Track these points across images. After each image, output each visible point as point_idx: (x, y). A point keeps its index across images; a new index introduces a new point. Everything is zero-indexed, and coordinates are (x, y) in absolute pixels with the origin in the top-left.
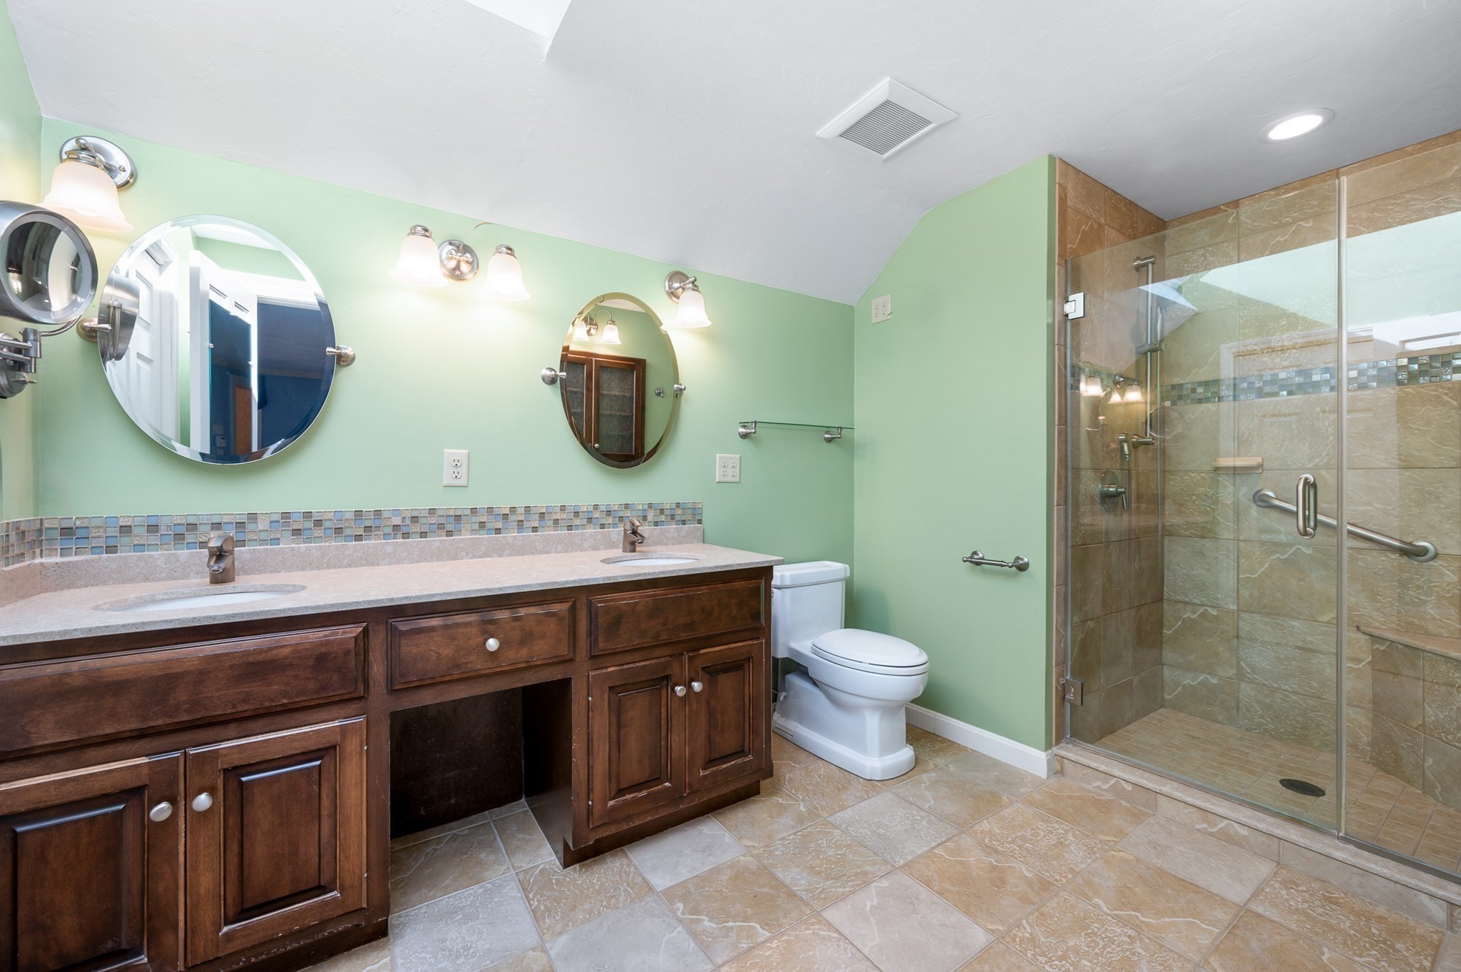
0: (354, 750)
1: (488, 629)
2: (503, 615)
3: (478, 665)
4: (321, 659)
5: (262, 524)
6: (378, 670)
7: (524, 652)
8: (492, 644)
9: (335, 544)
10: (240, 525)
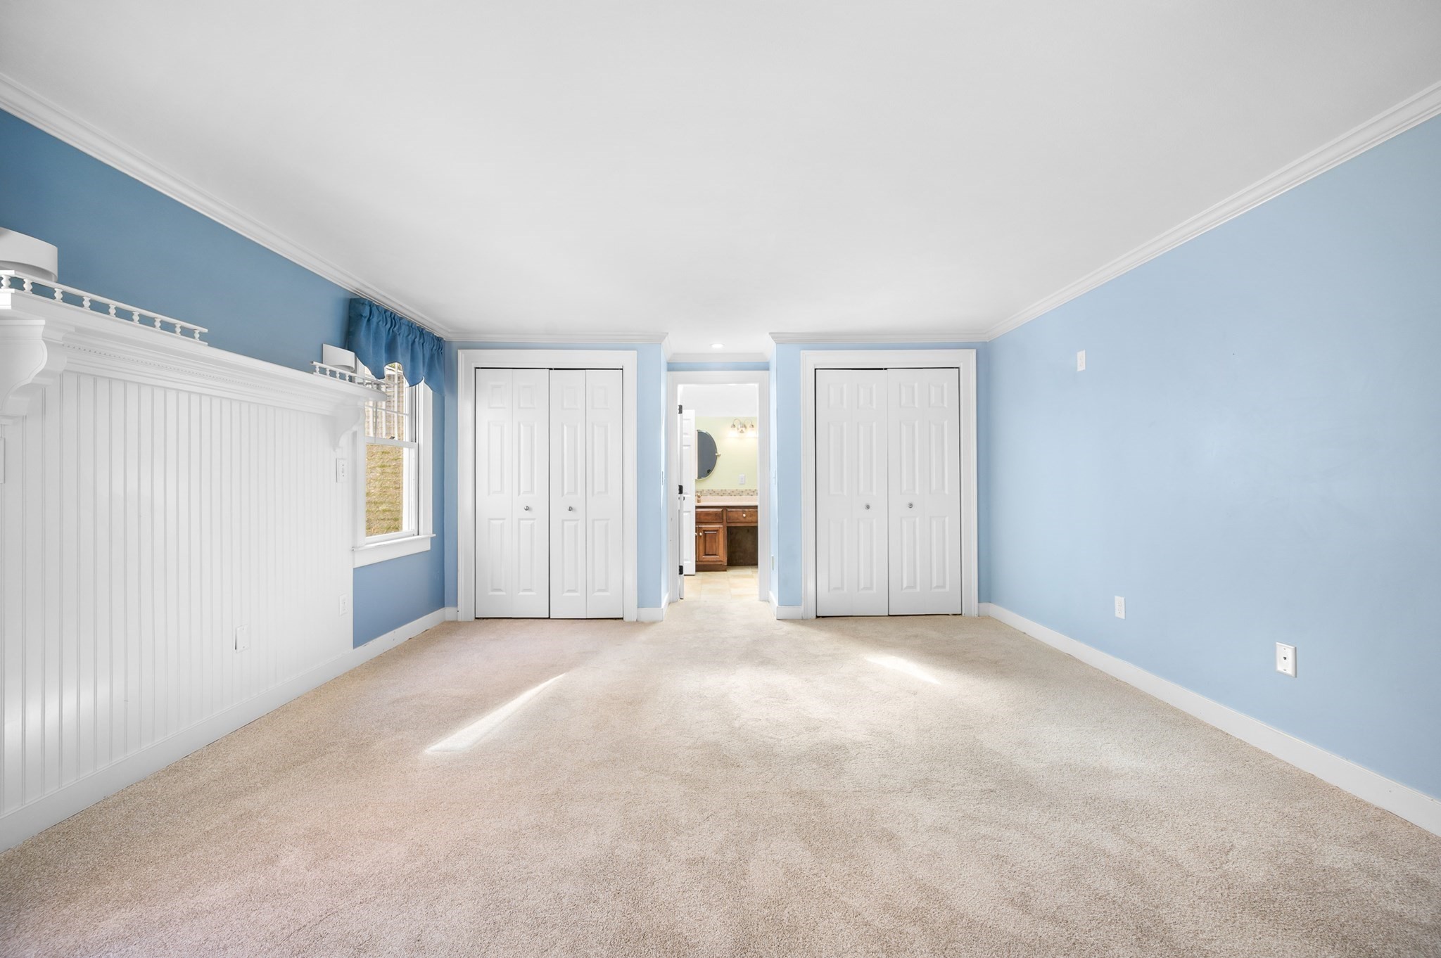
0: (721, 531)
1: (744, 512)
2: (747, 510)
3: (742, 519)
4: (716, 514)
5: (705, 492)
6: (725, 518)
7: (751, 518)
8: (744, 515)
9: (717, 497)
10: (701, 492)
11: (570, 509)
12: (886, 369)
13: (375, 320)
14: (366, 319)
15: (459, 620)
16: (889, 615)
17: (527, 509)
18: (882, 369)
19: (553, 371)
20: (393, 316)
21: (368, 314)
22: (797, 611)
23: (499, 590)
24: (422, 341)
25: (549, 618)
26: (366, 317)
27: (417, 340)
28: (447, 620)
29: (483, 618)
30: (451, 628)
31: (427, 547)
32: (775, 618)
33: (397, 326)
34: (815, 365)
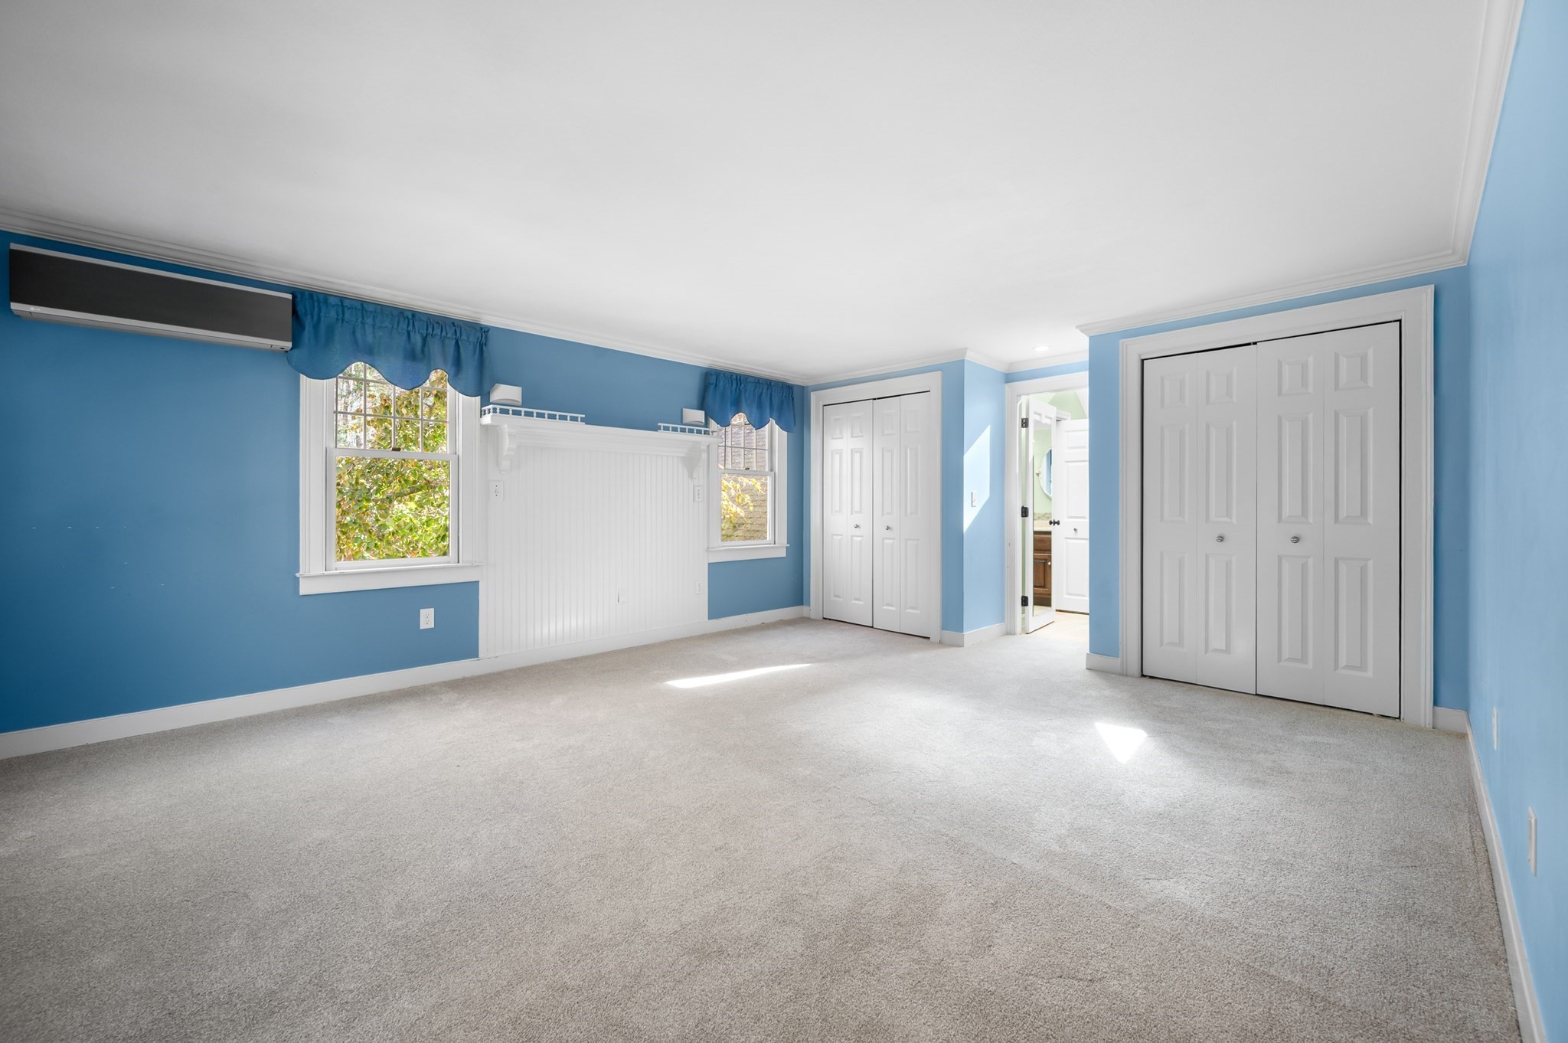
11: (888, 528)
12: (1255, 343)
13: (721, 384)
14: (713, 386)
15: (812, 617)
16: (1257, 695)
17: (857, 527)
18: (1249, 344)
19: (877, 400)
20: (738, 378)
21: (715, 381)
22: (1114, 663)
23: (838, 596)
24: (769, 392)
25: (872, 627)
26: (712, 384)
27: (765, 391)
28: (805, 616)
29: (830, 619)
30: (804, 621)
31: (783, 554)
32: (1085, 667)
33: (742, 385)
34: (1140, 355)
